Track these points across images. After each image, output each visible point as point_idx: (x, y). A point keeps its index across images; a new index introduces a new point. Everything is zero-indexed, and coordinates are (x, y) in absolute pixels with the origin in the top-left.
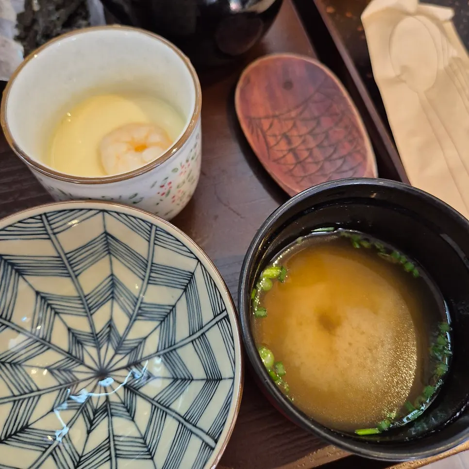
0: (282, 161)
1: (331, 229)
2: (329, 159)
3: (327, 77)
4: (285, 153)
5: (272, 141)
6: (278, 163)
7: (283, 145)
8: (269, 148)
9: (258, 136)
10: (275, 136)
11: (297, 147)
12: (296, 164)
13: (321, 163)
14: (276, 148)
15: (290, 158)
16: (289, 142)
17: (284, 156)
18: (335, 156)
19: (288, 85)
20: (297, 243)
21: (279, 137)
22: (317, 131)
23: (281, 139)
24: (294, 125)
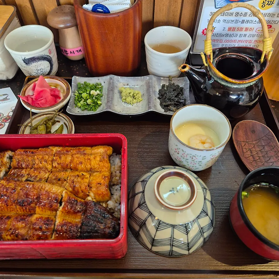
0: (248, 158)
1: (268, 184)
2: (266, 162)
3: (270, 131)
4: (250, 156)
5: (245, 151)
6: (246, 159)
7: (249, 153)
8: (243, 152)
9: (240, 147)
10: (246, 149)
11: (254, 155)
12: (253, 161)
13: (264, 163)
14: (246, 153)
15: (251, 158)
16: (251, 153)
18: (269, 161)
19: (253, 132)
20: (254, 186)
21: (248, 150)
22: (263, 150)
24: (254, 147)
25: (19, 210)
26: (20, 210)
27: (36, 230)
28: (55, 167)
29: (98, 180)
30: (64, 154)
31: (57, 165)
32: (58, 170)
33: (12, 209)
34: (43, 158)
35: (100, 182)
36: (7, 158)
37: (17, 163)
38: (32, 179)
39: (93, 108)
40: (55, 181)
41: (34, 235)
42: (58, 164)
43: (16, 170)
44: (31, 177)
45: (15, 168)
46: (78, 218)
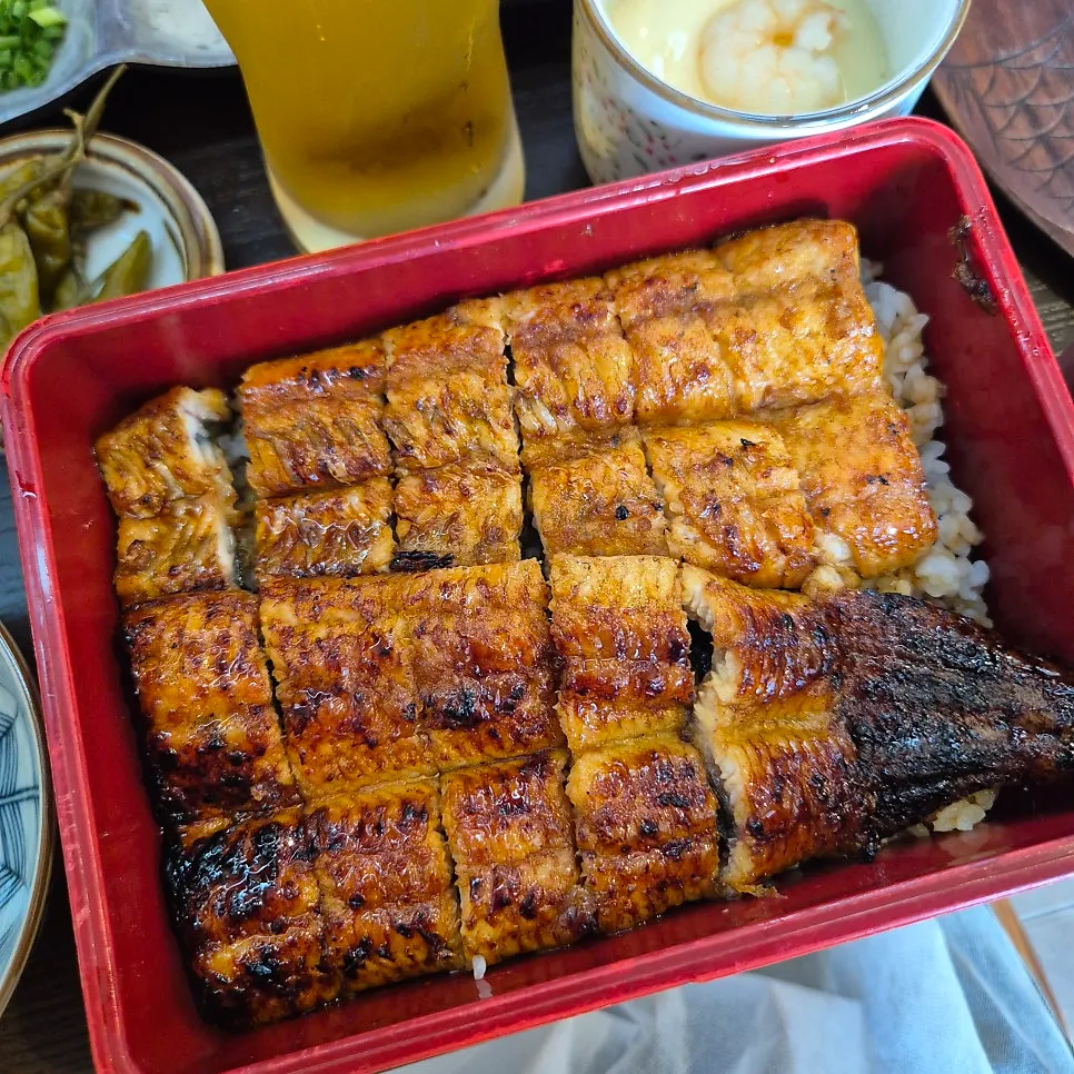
0: (1026, 164)
4: (1029, 144)
5: (999, 120)
6: (1018, 168)
7: (1022, 129)
8: (995, 134)
9: (969, 108)
10: (1004, 107)
11: (1052, 131)
12: (1055, 170)
14: (1009, 134)
15: (1040, 154)
16: (1035, 121)
17: (1028, 152)
21: (1012, 110)
23: (1016, 114)
24: (1041, 81)
25: (453, 752)
26: (457, 747)
27: (626, 850)
28: (541, 430)
29: (859, 458)
30: (567, 337)
31: (550, 421)
32: (558, 445)
33: (405, 757)
34: (450, 397)
35: (877, 469)
36: (199, 439)
37: (289, 463)
38: (435, 544)
39: (21, 66)
40: (590, 527)
41: (625, 879)
42: (556, 410)
43: (298, 511)
44: (420, 531)
45: (281, 495)
46: (812, 710)
